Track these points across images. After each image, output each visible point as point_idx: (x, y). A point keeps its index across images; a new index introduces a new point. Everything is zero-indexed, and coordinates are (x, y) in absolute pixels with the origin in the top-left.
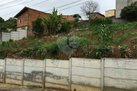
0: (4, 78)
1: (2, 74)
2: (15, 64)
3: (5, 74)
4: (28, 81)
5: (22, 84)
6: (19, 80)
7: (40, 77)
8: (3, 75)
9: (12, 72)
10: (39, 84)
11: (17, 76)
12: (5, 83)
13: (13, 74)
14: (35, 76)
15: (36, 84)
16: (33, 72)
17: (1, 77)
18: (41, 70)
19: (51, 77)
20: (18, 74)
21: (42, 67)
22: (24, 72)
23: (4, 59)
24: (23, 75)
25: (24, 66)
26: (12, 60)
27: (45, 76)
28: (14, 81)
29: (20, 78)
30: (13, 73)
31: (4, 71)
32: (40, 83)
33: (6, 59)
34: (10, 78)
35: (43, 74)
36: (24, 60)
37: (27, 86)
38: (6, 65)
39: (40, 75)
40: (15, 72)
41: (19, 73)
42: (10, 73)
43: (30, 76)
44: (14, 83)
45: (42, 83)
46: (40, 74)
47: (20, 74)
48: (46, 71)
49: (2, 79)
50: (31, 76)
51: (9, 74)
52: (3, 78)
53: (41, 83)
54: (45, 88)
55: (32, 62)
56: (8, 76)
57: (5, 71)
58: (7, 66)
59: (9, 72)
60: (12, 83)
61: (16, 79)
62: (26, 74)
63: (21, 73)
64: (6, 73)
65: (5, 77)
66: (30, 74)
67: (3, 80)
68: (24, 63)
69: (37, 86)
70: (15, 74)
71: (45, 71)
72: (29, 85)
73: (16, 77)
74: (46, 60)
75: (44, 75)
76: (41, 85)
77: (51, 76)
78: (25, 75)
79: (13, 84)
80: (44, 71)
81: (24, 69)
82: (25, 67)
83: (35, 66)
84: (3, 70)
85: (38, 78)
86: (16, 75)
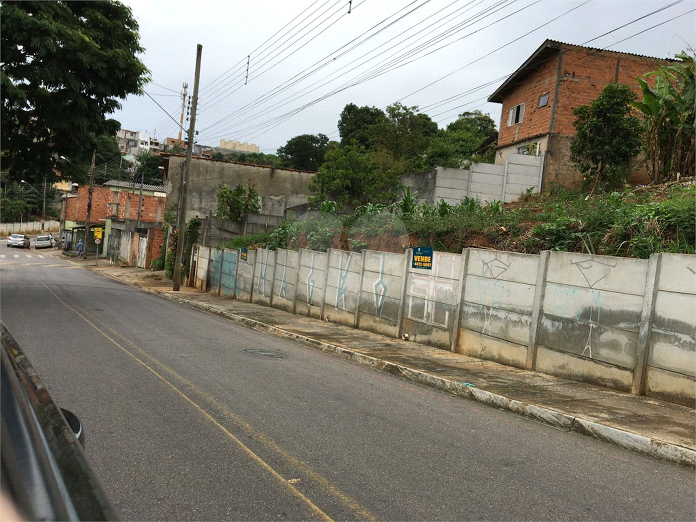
0: (455, 330)
1: (447, 313)
2: (505, 275)
3: (461, 311)
4: (560, 351)
5: (530, 362)
6: (516, 344)
7: (623, 339)
8: (452, 317)
9: (488, 308)
10: (615, 370)
11: (510, 325)
12: (457, 351)
13: (495, 317)
14: (598, 331)
15: (598, 371)
16: (588, 314)
17: (446, 326)
18: (631, 304)
19: (683, 345)
20: (514, 317)
21: (637, 290)
22: (541, 312)
23: (460, 252)
24: (540, 325)
25: (545, 281)
26: (493, 256)
27: (652, 337)
28: (495, 348)
29: (524, 334)
30: (495, 313)
31: (459, 301)
32: (618, 367)
33: (469, 252)
34: (479, 332)
35: (639, 328)
36: (547, 259)
37: (555, 375)
38: (466, 275)
39: (622, 329)
40: (504, 309)
41: (522, 313)
42: (483, 312)
43: (573, 328)
44: (495, 354)
45: (633, 371)
46: (622, 325)
47: (524, 318)
48: (660, 312)
49: (447, 334)
50: (577, 333)
51: (475, 315)
52: (450, 329)
53: (625, 369)
54: (644, 392)
55: (585, 265)
56: (473, 322)
57: (463, 302)
58: (470, 279)
59: (475, 305)
60: (489, 355)
61: (504, 338)
62: (554, 318)
63: (530, 314)
64: (466, 309)
65: (460, 326)
66: (571, 321)
67: (451, 336)
68: (546, 269)
69: (603, 380)
70: (502, 314)
71: (653, 312)
72: (565, 371)
73: (505, 331)
74: (660, 257)
75: (644, 330)
76: (625, 377)
77: (686, 338)
78: (547, 323)
79: (492, 359)
80: (646, 313)
81: (543, 296)
82: (549, 287)
83: (602, 284)
84: (452, 296)
85: (614, 346)
86: (508, 322)
